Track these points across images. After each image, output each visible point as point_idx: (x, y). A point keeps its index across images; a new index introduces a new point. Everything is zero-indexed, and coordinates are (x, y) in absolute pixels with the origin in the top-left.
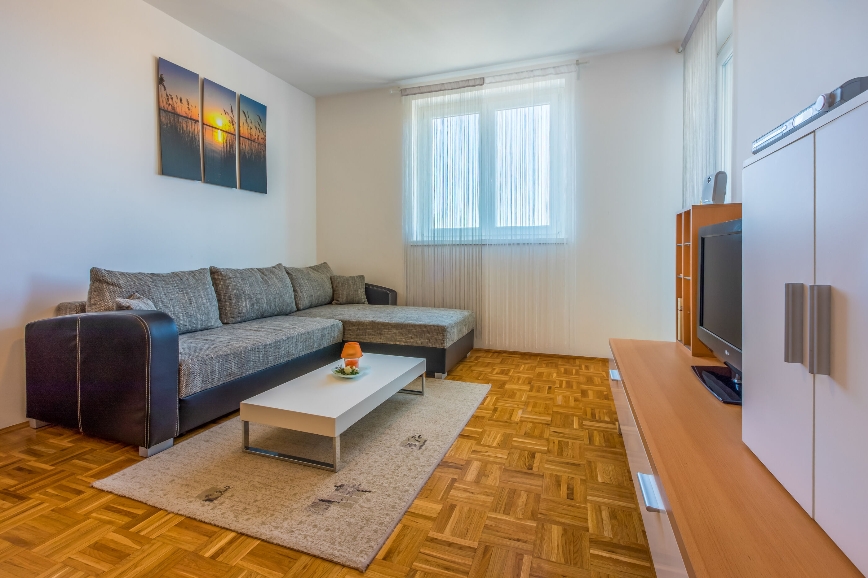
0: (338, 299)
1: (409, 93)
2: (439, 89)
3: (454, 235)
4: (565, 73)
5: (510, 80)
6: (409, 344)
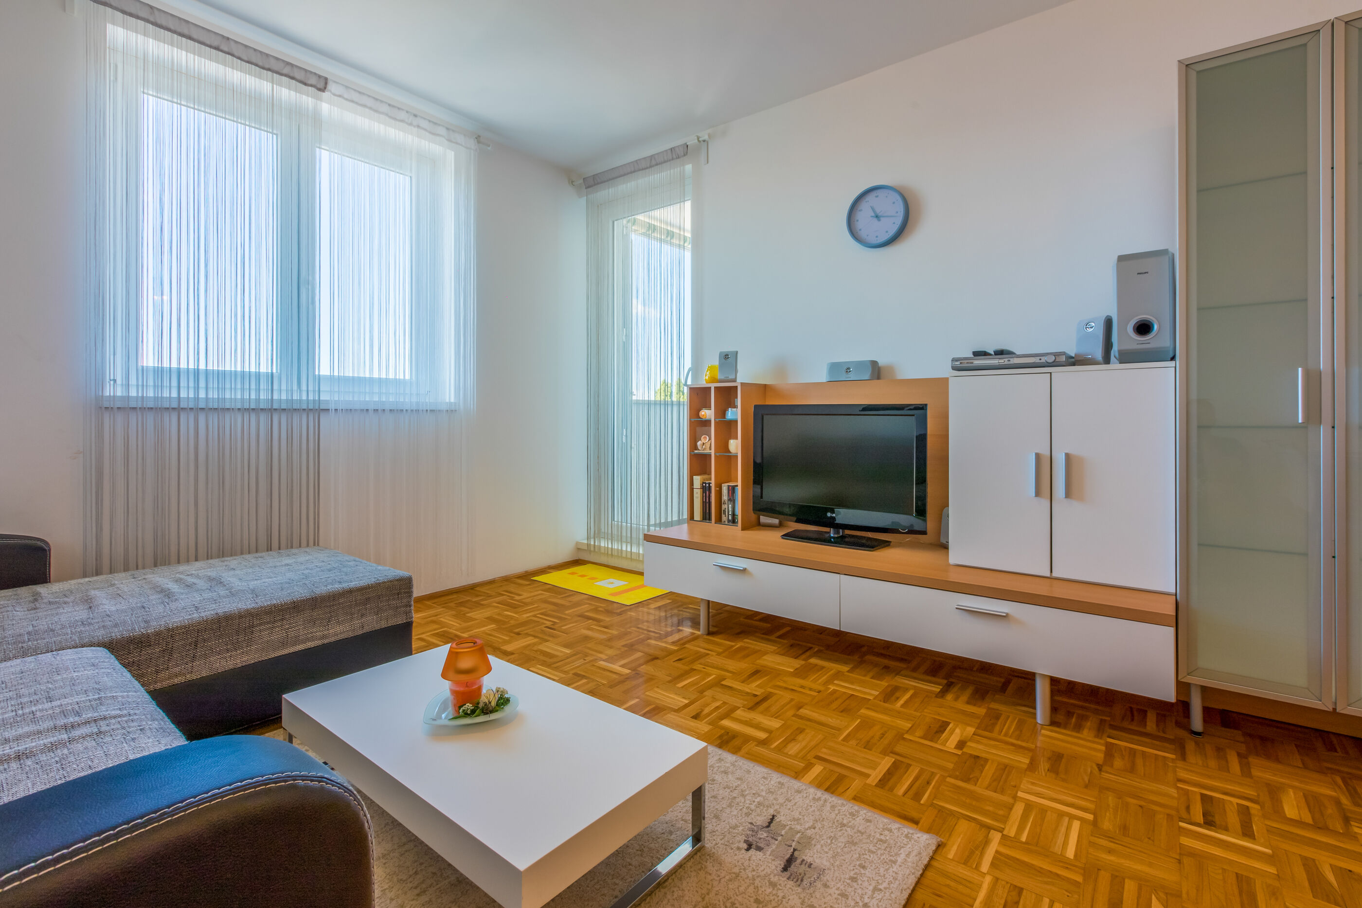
5: (376, 111)
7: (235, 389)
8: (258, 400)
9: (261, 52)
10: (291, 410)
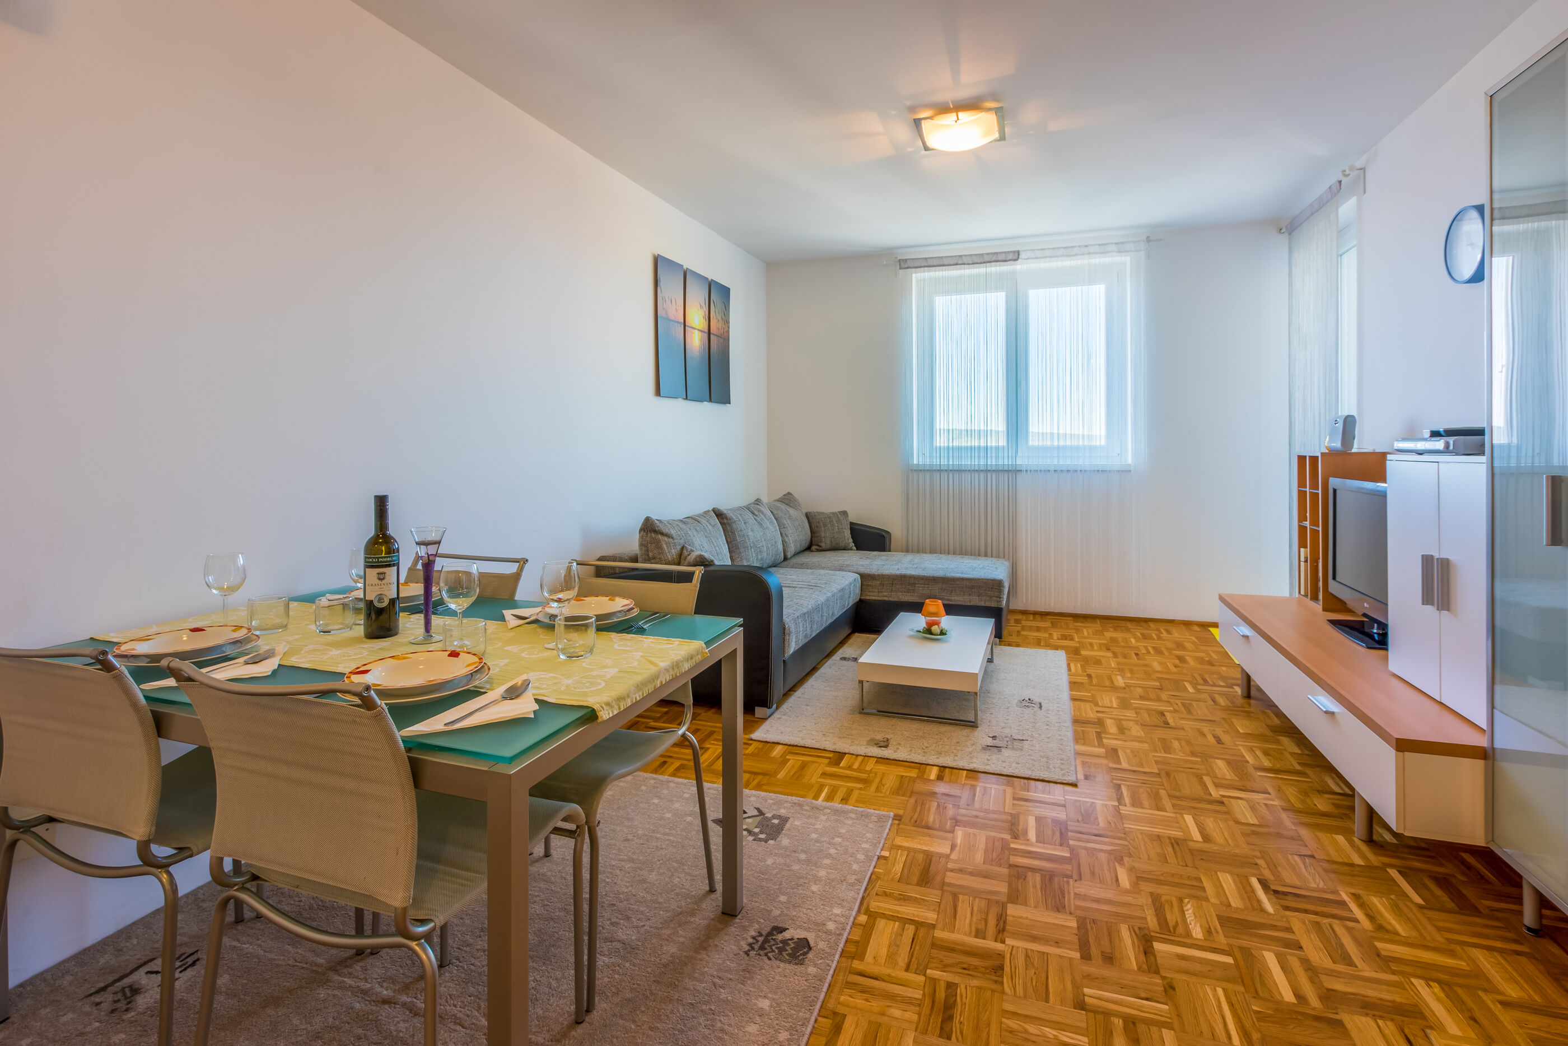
0: (820, 544)
1: (911, 266)
2: (955, 262)
3: (976, 455)
4: (1131, 251)
5: (1055, 256)
6: (953, 603)
7: (968, 458)
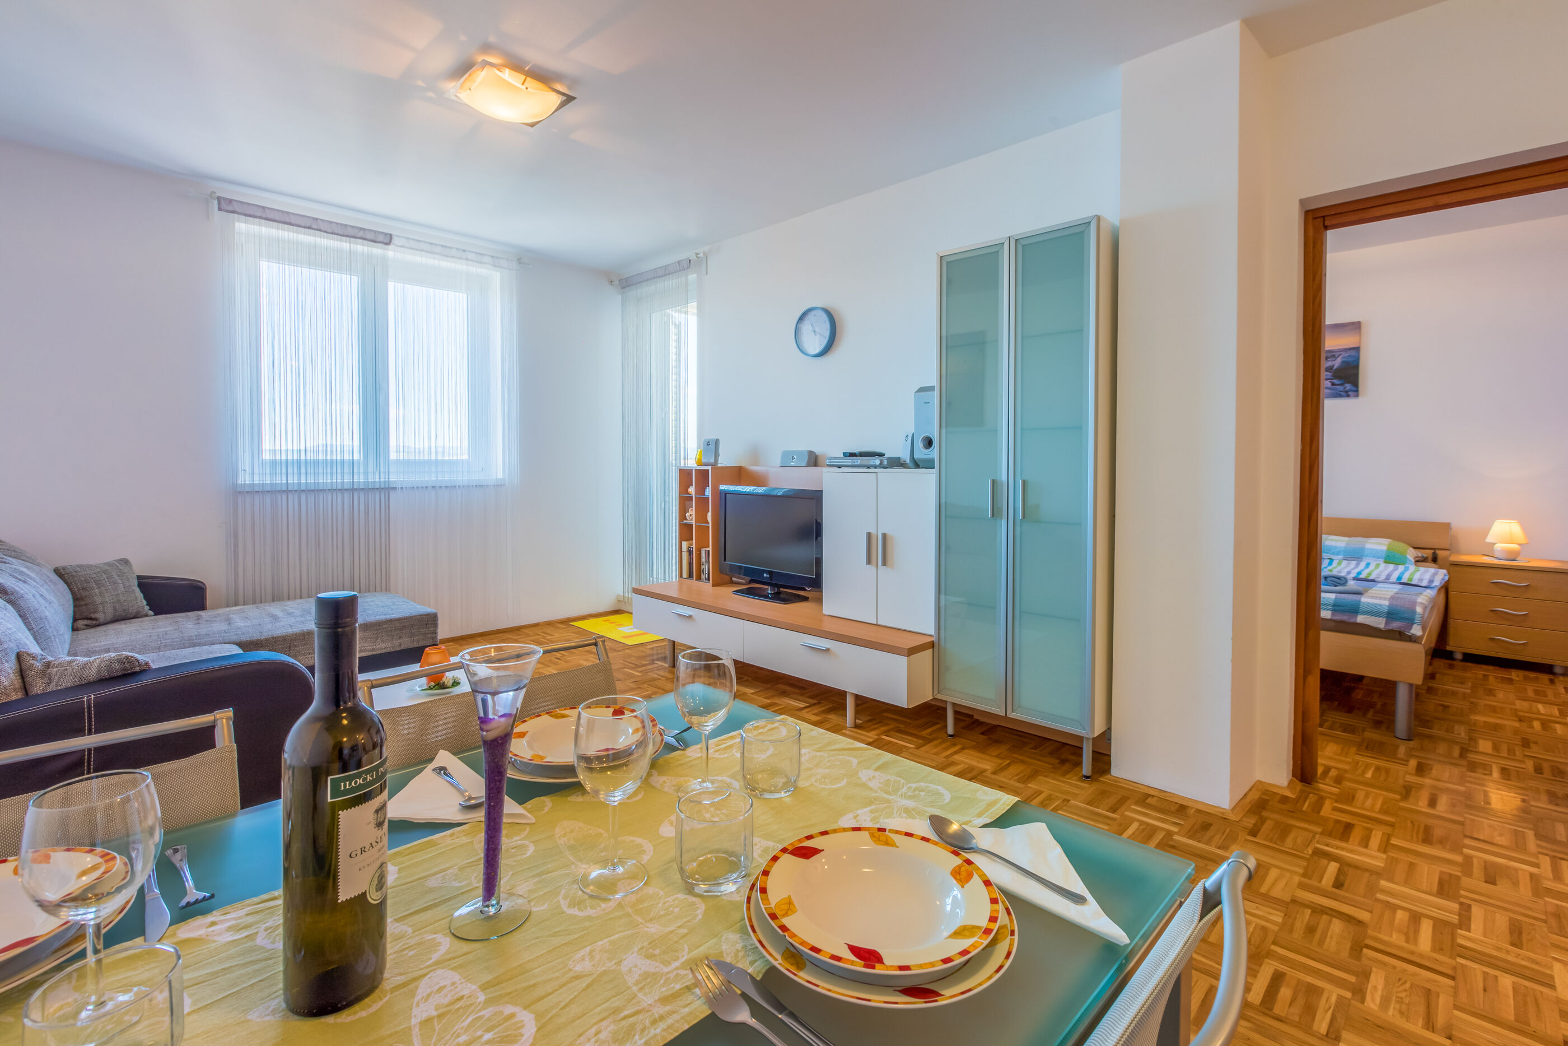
2: (308, 225)
5: (432, 253)
7: (327, 473)
8: (343, 483)
9: (341, 224)
10: (368, 490)
